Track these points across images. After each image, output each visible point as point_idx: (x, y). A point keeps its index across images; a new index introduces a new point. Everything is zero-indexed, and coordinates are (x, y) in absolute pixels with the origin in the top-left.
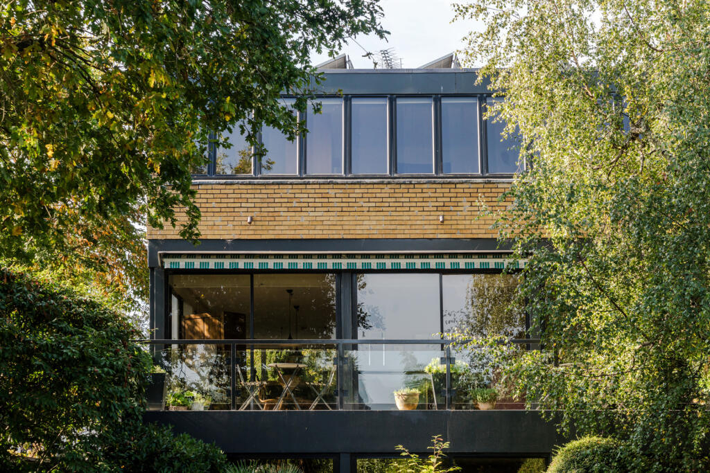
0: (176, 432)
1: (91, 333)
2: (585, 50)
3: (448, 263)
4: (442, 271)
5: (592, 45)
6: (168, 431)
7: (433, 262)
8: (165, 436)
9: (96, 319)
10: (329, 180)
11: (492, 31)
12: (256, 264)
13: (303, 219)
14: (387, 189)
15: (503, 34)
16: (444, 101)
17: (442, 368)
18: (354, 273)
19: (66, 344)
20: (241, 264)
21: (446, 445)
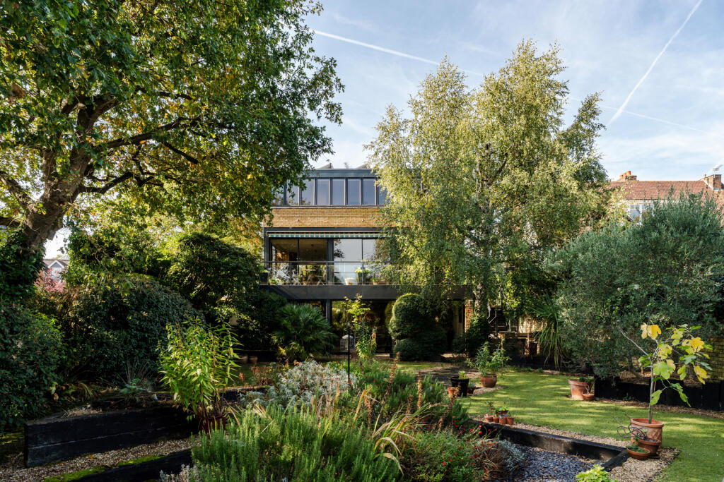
0: (270, 292)
1: (240, 258)
2: (408, 161)
3: (364, 236)
4: (362, 238)
5: (411, 159)
6: (267, 291)
7: (359, 235)
8: (266, 294)
9: (243, 254)
10: (324, 207)
11: (376, 154)
12: (300, 236)
13: (316, 220)
14: (345, 210)
15: (380, 155)
16: (364, 180)
17: (361, 271)
18: (333, 239)
19: (231, 262)
20: (295, 236)
21: (361, 297)
